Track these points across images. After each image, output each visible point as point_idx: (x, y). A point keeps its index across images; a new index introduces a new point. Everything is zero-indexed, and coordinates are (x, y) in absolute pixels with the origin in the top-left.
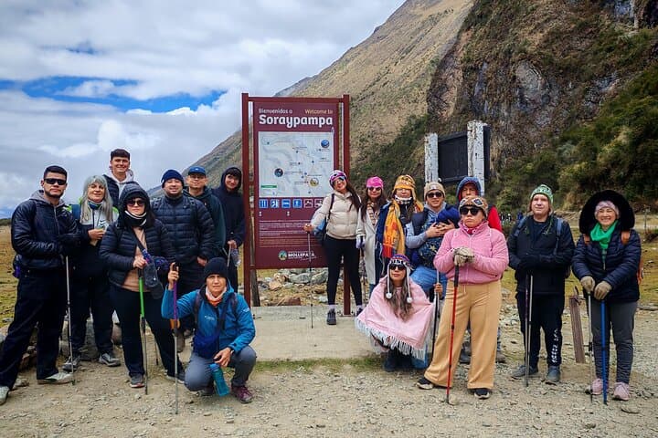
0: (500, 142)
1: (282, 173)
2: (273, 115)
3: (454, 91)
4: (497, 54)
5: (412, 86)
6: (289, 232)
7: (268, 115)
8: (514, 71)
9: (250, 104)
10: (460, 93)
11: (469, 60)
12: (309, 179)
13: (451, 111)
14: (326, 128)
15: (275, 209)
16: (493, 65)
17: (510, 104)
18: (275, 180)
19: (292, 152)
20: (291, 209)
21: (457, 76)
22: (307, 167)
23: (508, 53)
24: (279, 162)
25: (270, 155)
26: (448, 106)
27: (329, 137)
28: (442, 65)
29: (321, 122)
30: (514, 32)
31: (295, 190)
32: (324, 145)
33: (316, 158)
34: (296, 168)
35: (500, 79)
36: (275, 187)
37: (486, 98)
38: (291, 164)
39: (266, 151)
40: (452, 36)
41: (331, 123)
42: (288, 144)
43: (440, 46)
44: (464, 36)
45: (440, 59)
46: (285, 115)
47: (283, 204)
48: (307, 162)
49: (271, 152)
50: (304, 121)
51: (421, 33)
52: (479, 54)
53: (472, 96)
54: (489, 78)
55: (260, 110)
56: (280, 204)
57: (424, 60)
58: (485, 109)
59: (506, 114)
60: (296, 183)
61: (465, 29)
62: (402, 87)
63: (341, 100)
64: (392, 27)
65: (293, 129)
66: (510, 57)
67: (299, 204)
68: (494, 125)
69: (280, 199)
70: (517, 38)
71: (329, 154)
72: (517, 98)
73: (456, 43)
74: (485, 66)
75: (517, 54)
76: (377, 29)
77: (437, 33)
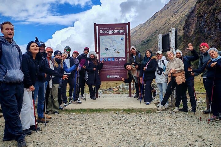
0: (211, 43)
1: (108, 49)
2: (104, 30)
3: (194, 25)
4: (210, 10)
5: (178, 24)
6: (110, 69)
7: (103, 30)
8: (217, 16)
9: (97, 27)
10: (196, 26)
11: (199, 14)
12: (117, 51)
13: (192, 33)
14: (122, 34)
15: (106, 61)
16: (209, 15)
17: (215, 29)
18: (105, 52)
19: (111, 42)
20: (111, 61)
21: (195, 19)
22: (116, 47)
23: (215, 10)
24: (107, 46)
25: (104, 43)
26: (191, 31)
27: (123, 36)
28: (189, 16)
29: (121, 31)
30: (217, 2)
31: (112, 55)
32: (122, 39)
33: (119, 44)
34: (112, 47)
35: (212, 20)
36: (105, 54)
37: (206, 27)
38: (111, 46)
39: (102, 42)
40: (194, 5)
41: (124, 32)
42: (109, 39)
43: (189, 9)
44: (198, 5)
45: (189, 14)
46: (109, 30)
47: (108, 59)
48: (116, 45)
49: (104, 42)
50: (115, 31)
51: (182, 5)
52: (203, 11)
53: (200, 26)
54: (207, 20)
55: (100, 29)
56: (107, 60)
57: (183, 15)
58: (206, 31)
59: (213, 32)
60: (112, 52)
61: (198, 2)
62: (175, 25)
63: (127, 24)
64: (171, 4)
65: (111, 35)
66: (215, 11)
67: (114, 60)
68: (209, 37)
69: (107, 58)
70: (218, 4)
71: (123, 42)
72: (218, 26)
73: (195, 8)
74: (206, 15)
75: (218, 10)
76: (166, 5)
77: (188, 4)
